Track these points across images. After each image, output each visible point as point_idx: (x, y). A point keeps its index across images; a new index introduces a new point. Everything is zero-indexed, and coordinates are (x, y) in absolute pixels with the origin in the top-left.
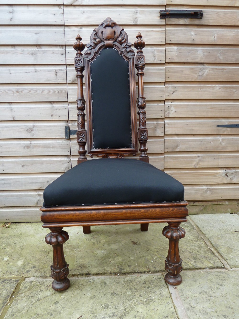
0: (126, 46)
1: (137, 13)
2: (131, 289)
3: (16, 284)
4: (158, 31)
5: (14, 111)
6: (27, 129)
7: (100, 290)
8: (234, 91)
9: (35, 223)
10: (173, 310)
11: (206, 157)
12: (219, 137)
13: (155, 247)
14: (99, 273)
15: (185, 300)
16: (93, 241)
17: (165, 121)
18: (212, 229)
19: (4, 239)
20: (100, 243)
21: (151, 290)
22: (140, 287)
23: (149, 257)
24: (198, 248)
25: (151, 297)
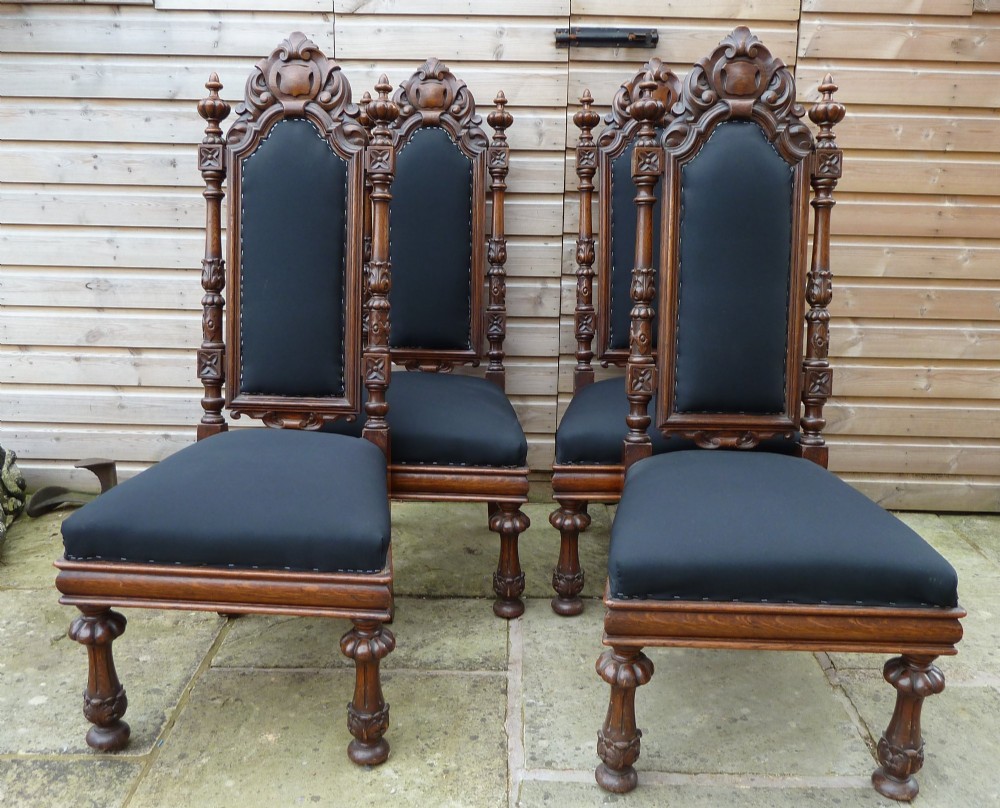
0: (468, 123)
1: (501, 33)
2: (441, 617)
15: (528, 635)
17: (563, 283)
21: (476, 620)
22: (459, 615)
25: (472, 628)
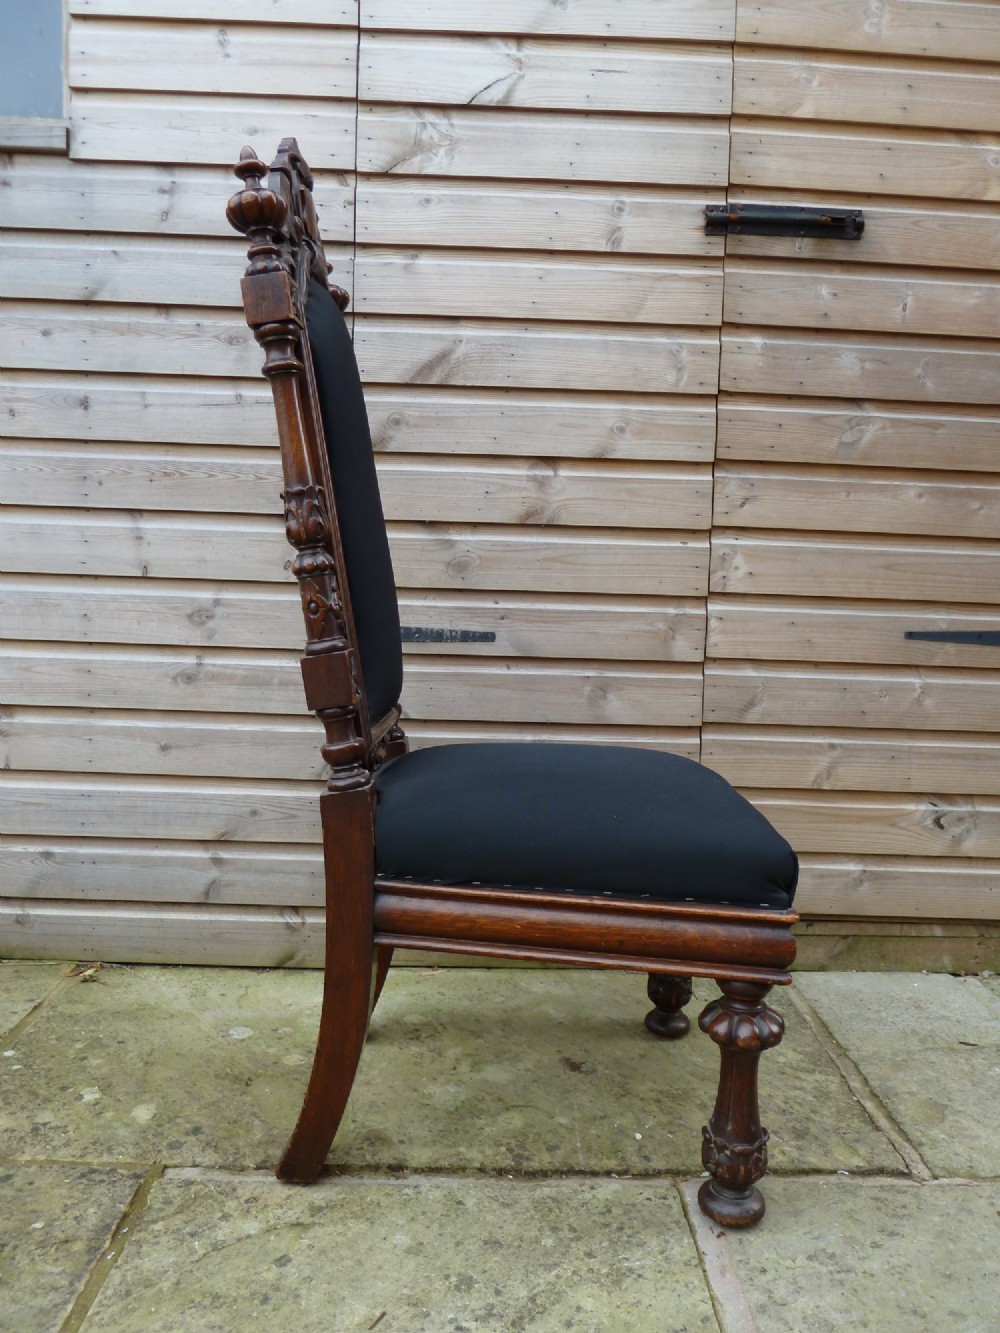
1: (620, 210)
2: (554, 1229)
3: (135, 1189)
4: (697, 279)
5: (149, 544)
6: (189, 611)
7: (441, 1226)
8: (975, 505)
9: (192, 969)
10: (707, 1308)
11: (861, 749)
12: (914, 677)
13: (650, 1085)
14: (437, 1165)
15: (751, 1279)
16: (417, 1050)
17: (710, 607)
18: (875, 1031)
19: (76, 1022)
20: (443, 1059)
21: (629, 1236)
22: (589, 1222)
23: (625, 1121)
24: (815, 1097)
25: (627, 1259)
